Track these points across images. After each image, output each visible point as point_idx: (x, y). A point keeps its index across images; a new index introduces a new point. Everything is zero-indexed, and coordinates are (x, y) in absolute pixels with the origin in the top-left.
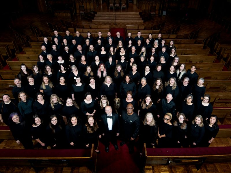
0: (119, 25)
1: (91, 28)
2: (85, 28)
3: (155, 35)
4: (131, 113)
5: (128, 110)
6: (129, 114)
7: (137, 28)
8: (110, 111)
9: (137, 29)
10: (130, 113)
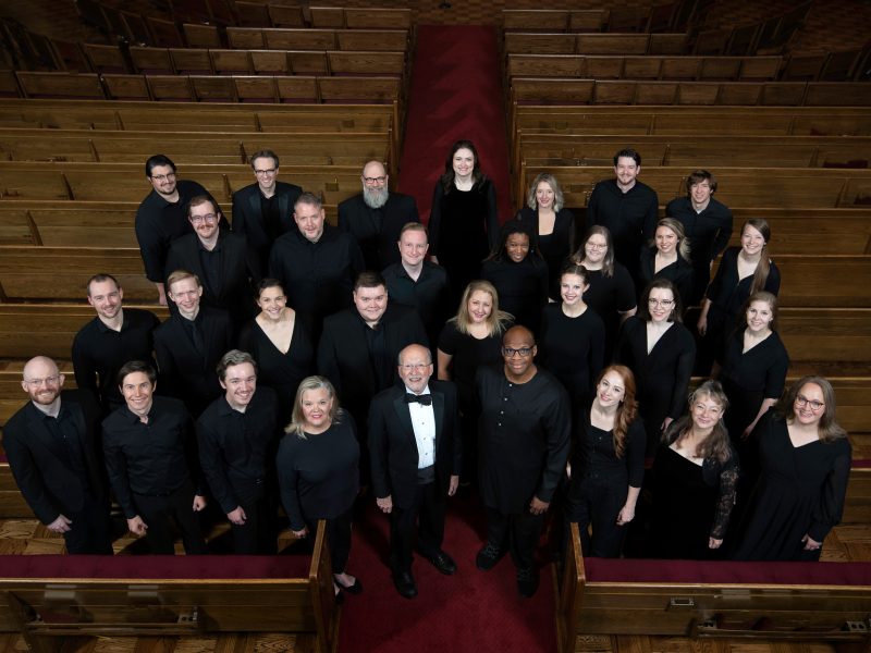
0: (462, 8)
1: (309, 25)
2: (278, 26)
3: (662, 61)
4: (526, 371)
5: (508, 358)
6: (517, 376)
7: (562, 25)
8: (422, 371)
9: (563, 31)
10: (520, 371)
